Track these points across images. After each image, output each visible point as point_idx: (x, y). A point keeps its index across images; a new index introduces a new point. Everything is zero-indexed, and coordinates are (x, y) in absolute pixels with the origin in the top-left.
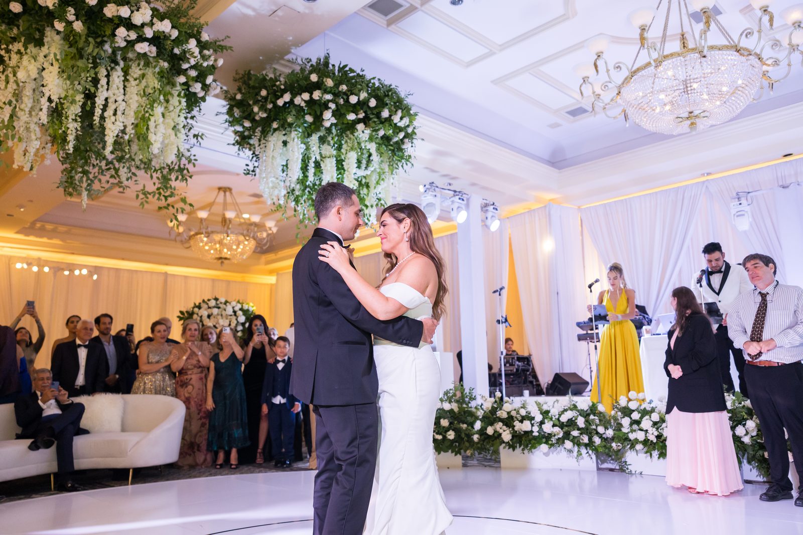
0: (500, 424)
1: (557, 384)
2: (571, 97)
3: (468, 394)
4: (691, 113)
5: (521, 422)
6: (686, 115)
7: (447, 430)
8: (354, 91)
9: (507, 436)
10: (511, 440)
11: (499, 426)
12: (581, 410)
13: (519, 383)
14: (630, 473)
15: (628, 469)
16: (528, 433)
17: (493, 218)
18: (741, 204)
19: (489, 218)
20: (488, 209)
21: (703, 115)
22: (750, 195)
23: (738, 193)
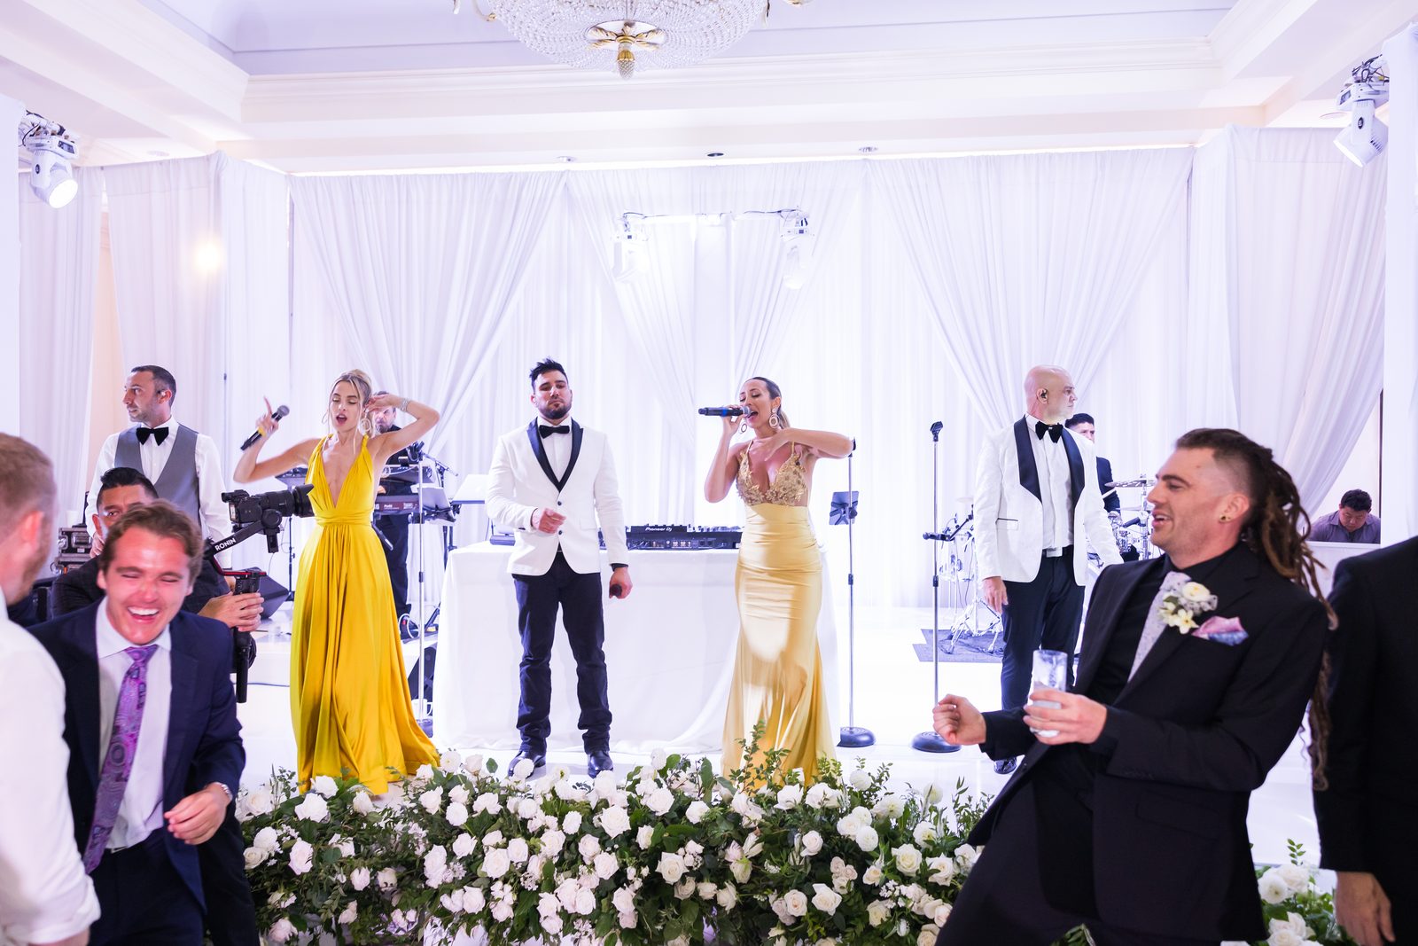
4: (630, 25)
17: (59, 172)
18: (630, 237)
19: (45, 169)
20: (44, 142)
21: (651, 39)
22: (649, 222)
23: (626, 214)
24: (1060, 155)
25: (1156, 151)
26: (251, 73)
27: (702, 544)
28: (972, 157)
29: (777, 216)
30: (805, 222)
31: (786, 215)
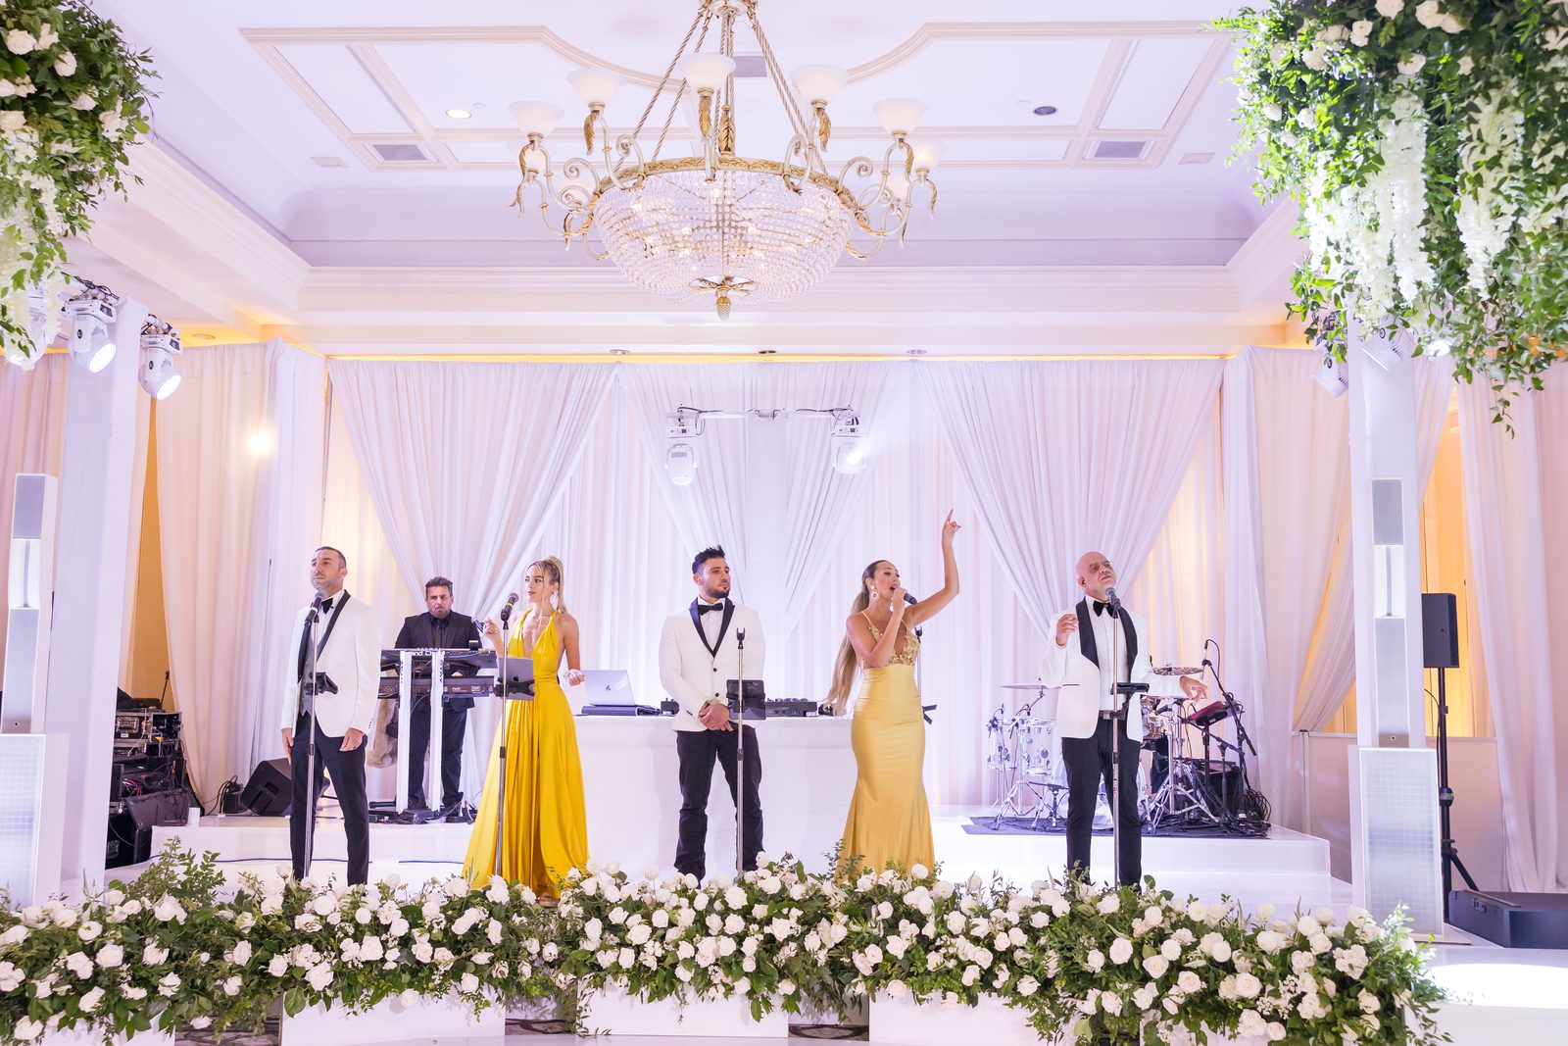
0: (308, 948)
1: (261, 787)
2: (407, 120)
3: (199, 869)
4: (728, 279)
5: (358, 938)
6: (716, 279)
7: (162, 971)
8: (25, 19)
9: (320, 976)
10: (332, 985)
11: (305, 955)
12: (494, 903)
13: (165, 786)
14: (585, 1035)
15: (582, 1026)
16: (374, 966)
17: (166, 366)
18: (684, 431)
19: (158, 366)
20: (158, 340)
21: (745, 287)
22: (703, 416)
23: (681, 409)
25: (1188, 361)
27: (777, 712)
28: (1016, 361)
29: (829, 415)
30: (855, 421)
31: (836, 413)
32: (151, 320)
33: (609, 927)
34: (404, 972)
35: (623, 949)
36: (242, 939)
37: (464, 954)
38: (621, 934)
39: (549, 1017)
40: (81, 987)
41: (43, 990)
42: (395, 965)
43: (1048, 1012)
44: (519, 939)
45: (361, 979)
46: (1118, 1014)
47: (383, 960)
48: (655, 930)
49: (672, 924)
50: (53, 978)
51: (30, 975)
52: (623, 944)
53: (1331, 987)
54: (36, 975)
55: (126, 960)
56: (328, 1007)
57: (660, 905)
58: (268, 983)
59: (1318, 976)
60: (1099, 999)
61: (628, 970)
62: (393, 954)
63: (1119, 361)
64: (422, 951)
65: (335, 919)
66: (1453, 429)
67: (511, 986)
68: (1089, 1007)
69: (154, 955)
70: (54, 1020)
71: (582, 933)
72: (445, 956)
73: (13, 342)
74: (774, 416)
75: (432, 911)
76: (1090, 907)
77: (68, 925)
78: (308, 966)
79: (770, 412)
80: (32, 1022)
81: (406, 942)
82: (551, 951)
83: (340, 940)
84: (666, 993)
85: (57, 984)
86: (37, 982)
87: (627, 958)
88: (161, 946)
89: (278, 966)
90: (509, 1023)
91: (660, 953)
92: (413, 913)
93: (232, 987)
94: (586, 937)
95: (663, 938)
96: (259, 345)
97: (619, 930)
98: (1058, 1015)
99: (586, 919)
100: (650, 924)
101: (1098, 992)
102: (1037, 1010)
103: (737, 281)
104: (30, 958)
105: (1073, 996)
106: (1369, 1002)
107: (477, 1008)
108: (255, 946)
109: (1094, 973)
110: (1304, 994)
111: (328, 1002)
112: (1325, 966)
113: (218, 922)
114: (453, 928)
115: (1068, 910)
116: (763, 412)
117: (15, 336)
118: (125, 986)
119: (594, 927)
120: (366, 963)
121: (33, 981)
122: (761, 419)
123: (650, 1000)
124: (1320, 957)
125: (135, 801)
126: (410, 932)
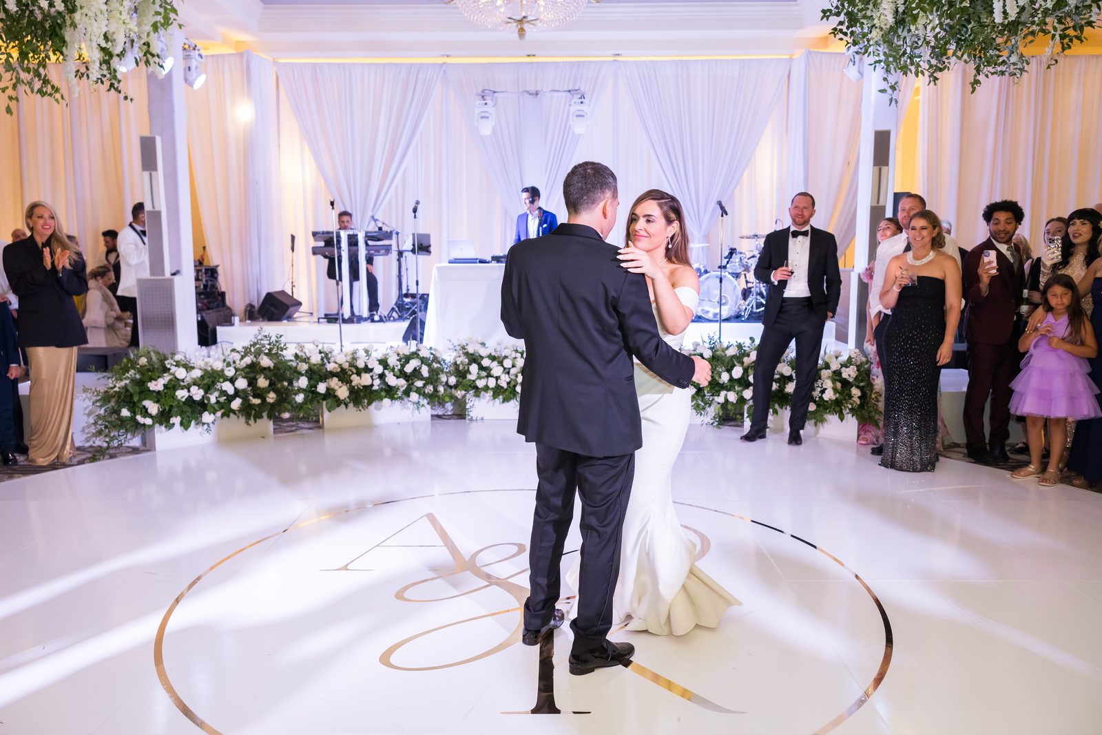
0: (335, 379)
1: (268, 306)
4: (525, 17)
5: (359, 374)
6: (519, 18)
7: (267, 390)
9: (343, 392)
10: (348, 397)
11: (334, 382)
12: (423, 357)
13: (219, 307)
14: (471, 420)
15: (469, 415)
16: (368, 388)
17: (198, 69)
18: (486, 104)
19: (193, 68)
20: (191, 54)
21: (534, 22)
22: (496, 94)
23: (483, 91)
24: (721, 60)
26: (265, 3)
28: (673, 60)
29: (568, 93)
30: (583, 97)
31: (572, 92)
32: (186, 41)
33: (481, 368)
34: (381, 391)
35: (490, 378)
36: (302, 375)
37: (410, 382)
38: (488, 371)
39: (450, 413)
40: (230, 399)
41: (213, 400)
42: (377, 387)
43: (700, 402)
44: (438, 374)
45: (362, 394)
46: (735, 402)
47: (372, 385)
48: (505, 369)
49: (513, 366)
50: (216, 394)
51: (206, 392)
52: (489, 375)
53: (839, 385)
54: (209, 392)
55: (249, 385)
56: (347, 408)
57: (506, 357)
58: (316, 397)
59: (834, 381)
60: (726, 395)
61: (493, 388)
62: (377, 382)
63: (733, 60)
64: (392, 380)
65: (346, 366)
66: (916, 98)
67: (434, 399)
68: (721, 399)
69: (262, 382)
70: (219, 414)
71: (468, 371)
72: (402, 382)
73: (155, 63)
74: (537, 94)
75: (393, 361)
76: (722, 353)
77: (219, 369)
78: (336, 388)
79: (535, 92)
80: (210, 414)
81: (382, 376)
82: (453, 380)
83: (350, 376)
84: (511, 399)
85: (219, 397)
86: (210, 396)
87: (492, 383)
88: (266, 378)
89: (322, 388)
90: (432, 416)
91: (508, 380)
92: (384, 362)
93: (300, 398)
94: (470, 373)
95: (508, 373)
96: (238, 54)
97: (487, 369)
98: (705, 404)
99: (470, 364)
100: (503, 366)
101: (725, 392)
102: (695, 402)
103: (530, 18)
104: (204, 384)
105: (713, 395)
106: (856, 392)
107: (418, 407)
108: (310, 379)
109: (724, 383)
110: (826, 389)
111: (346, 406)
112: (837, 376)
113: (290, 367)
114: (405, 369)
115: (711, 354)
116: (531, 92)
117: (156, 59)
118: (251, 398)
119: (474, 368)
120: (364, 387)
121: (208, 395)
122: (530, 96)
123: (503, 402)
124: (834, 372)
125: (206, 314)
126: (383, 372)
